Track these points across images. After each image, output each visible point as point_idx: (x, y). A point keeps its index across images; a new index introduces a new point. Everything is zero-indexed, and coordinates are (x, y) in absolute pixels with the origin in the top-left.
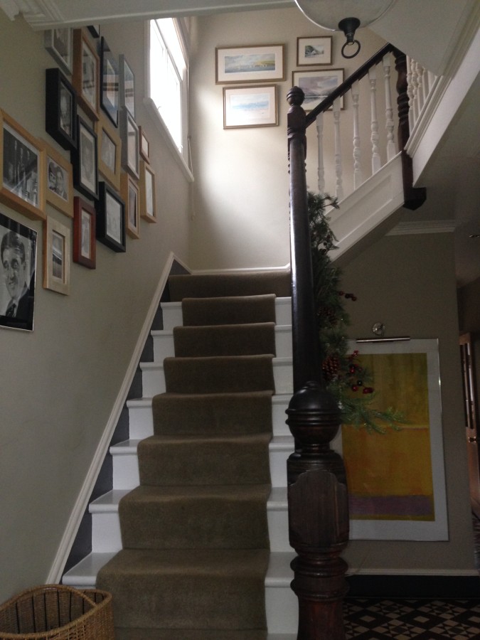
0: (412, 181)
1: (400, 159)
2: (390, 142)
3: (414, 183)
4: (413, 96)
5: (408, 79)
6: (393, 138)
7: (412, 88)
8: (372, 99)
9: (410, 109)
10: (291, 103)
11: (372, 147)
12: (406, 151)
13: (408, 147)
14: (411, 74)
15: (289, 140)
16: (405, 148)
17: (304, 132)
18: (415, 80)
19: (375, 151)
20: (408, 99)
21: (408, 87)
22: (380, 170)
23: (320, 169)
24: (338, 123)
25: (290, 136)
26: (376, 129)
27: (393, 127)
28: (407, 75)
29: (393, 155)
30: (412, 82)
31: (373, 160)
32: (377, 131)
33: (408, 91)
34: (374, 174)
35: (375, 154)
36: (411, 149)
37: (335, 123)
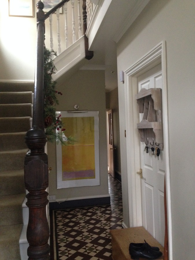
0: (88, 48)
1: (84, 38)
2: (80, 30)
3: (89, 49)
4: (88, 12)
5: (86, 4)
6: (81, 29)
7: (88, 9)
8: (72, 11)
9: (87, 17)
10: (38, 8)
11: (73, 32)
12: (86, 35)
13: (87, 33)
14: (88, 2)
15: (38, 24)
16: (85, 34)
17: (44, 21)
18: (89, 5)
19: (74, 33)
20: (87, 13)
21: (87, 8)
22: (76, 41)
23: (51, 39)
24: (58, 19)
25: (38, 23)
26: (74, 24)
27: (81, 24)
28: (86, 3)
29: (81, 36)
30: (88, 6)
31: (73, 37)
32: (74, 25)
33: (86, 10)
34: (73, 43)
35: (74, 35)
36: (88, 34)
37: (57, 19)
